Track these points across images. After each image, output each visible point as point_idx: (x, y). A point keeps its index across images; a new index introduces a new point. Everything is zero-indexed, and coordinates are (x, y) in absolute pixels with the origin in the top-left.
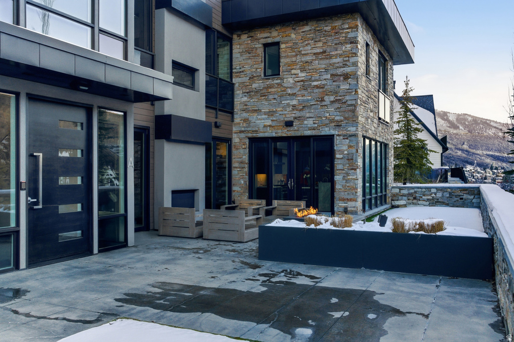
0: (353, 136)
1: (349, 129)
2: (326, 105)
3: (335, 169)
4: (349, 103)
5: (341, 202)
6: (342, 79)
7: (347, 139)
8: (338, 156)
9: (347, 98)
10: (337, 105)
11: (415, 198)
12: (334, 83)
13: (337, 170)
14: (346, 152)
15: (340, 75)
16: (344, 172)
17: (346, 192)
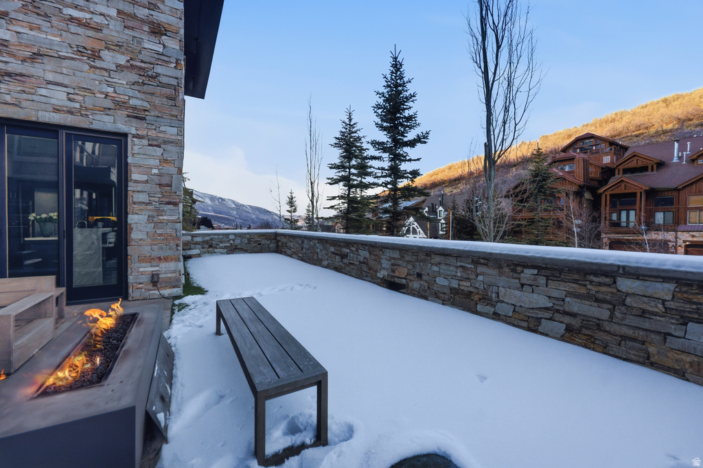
0: (172, 142)
1: (163, 128)
2: (106, 70)
3: (130, 200)
4: (164, 80)
5: (143, 265)
6: (146, 28)
7: (159, 146)
8: (135, 176)
9: (159, 69)
10: (134, 77)
11: (211, 246)
12: (127, 31)
13: (134, 203)
14: (155, 171)
15: (143, 21)
16: (150, 207)
17: (155, 245)
